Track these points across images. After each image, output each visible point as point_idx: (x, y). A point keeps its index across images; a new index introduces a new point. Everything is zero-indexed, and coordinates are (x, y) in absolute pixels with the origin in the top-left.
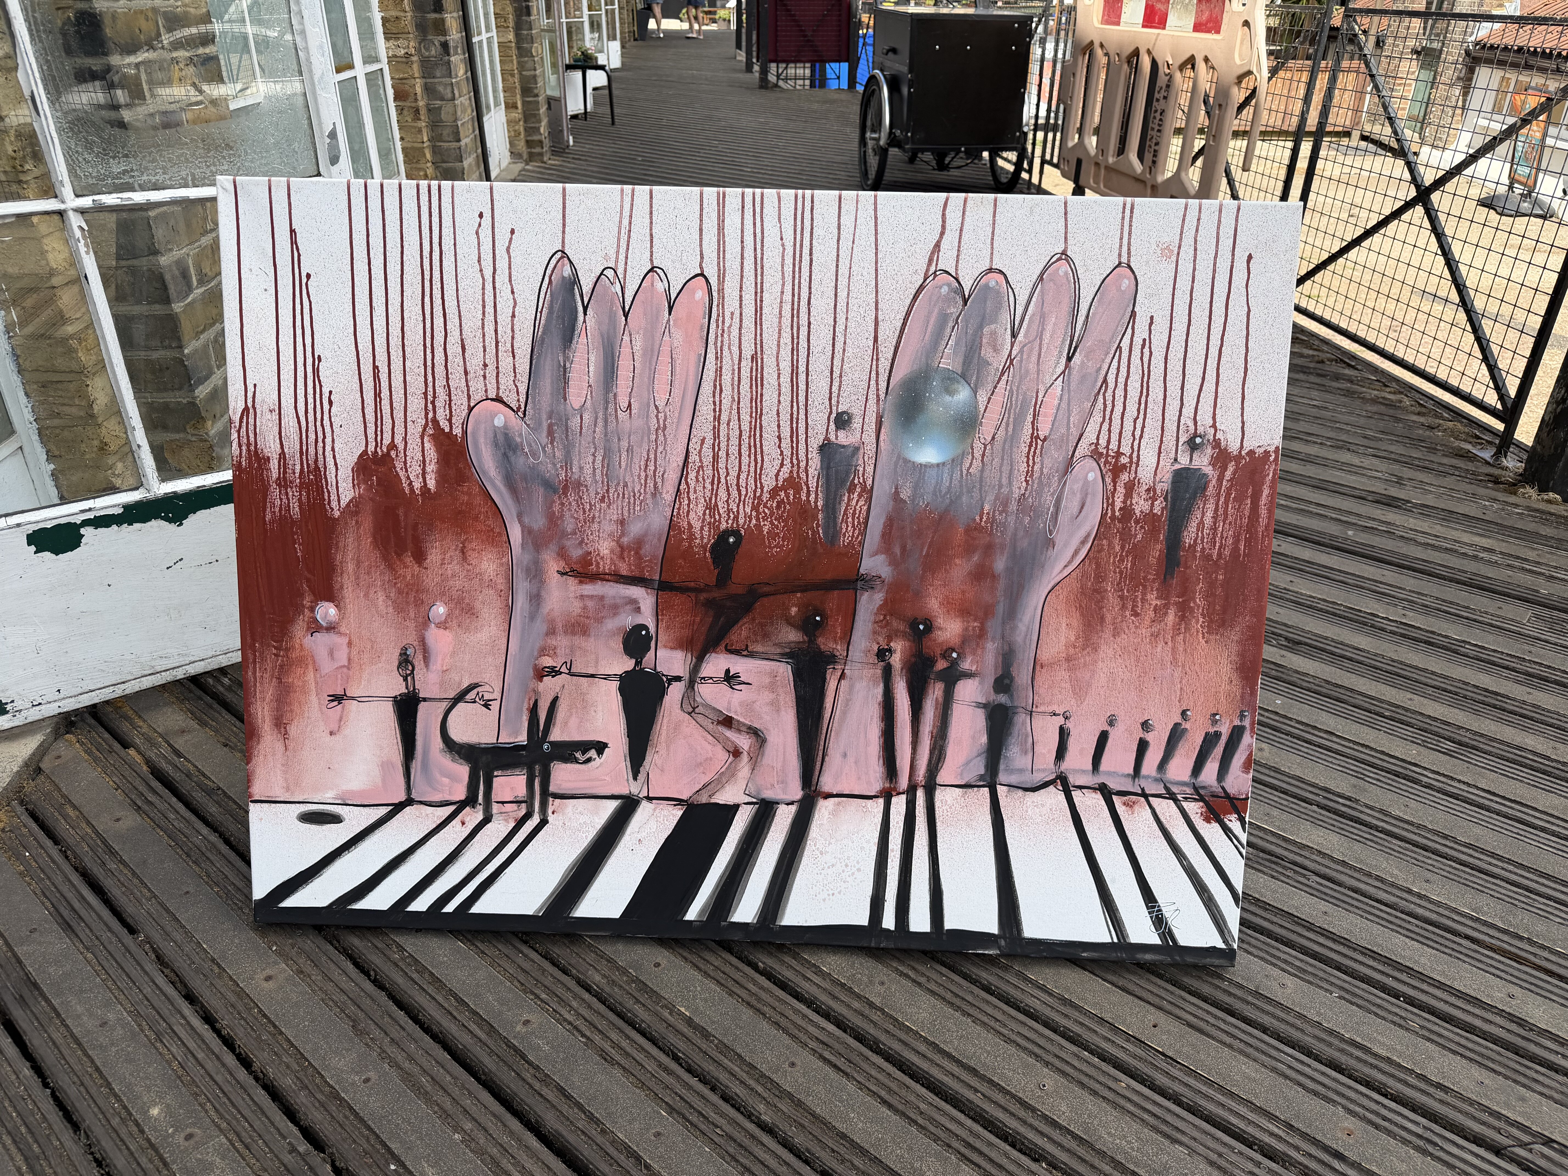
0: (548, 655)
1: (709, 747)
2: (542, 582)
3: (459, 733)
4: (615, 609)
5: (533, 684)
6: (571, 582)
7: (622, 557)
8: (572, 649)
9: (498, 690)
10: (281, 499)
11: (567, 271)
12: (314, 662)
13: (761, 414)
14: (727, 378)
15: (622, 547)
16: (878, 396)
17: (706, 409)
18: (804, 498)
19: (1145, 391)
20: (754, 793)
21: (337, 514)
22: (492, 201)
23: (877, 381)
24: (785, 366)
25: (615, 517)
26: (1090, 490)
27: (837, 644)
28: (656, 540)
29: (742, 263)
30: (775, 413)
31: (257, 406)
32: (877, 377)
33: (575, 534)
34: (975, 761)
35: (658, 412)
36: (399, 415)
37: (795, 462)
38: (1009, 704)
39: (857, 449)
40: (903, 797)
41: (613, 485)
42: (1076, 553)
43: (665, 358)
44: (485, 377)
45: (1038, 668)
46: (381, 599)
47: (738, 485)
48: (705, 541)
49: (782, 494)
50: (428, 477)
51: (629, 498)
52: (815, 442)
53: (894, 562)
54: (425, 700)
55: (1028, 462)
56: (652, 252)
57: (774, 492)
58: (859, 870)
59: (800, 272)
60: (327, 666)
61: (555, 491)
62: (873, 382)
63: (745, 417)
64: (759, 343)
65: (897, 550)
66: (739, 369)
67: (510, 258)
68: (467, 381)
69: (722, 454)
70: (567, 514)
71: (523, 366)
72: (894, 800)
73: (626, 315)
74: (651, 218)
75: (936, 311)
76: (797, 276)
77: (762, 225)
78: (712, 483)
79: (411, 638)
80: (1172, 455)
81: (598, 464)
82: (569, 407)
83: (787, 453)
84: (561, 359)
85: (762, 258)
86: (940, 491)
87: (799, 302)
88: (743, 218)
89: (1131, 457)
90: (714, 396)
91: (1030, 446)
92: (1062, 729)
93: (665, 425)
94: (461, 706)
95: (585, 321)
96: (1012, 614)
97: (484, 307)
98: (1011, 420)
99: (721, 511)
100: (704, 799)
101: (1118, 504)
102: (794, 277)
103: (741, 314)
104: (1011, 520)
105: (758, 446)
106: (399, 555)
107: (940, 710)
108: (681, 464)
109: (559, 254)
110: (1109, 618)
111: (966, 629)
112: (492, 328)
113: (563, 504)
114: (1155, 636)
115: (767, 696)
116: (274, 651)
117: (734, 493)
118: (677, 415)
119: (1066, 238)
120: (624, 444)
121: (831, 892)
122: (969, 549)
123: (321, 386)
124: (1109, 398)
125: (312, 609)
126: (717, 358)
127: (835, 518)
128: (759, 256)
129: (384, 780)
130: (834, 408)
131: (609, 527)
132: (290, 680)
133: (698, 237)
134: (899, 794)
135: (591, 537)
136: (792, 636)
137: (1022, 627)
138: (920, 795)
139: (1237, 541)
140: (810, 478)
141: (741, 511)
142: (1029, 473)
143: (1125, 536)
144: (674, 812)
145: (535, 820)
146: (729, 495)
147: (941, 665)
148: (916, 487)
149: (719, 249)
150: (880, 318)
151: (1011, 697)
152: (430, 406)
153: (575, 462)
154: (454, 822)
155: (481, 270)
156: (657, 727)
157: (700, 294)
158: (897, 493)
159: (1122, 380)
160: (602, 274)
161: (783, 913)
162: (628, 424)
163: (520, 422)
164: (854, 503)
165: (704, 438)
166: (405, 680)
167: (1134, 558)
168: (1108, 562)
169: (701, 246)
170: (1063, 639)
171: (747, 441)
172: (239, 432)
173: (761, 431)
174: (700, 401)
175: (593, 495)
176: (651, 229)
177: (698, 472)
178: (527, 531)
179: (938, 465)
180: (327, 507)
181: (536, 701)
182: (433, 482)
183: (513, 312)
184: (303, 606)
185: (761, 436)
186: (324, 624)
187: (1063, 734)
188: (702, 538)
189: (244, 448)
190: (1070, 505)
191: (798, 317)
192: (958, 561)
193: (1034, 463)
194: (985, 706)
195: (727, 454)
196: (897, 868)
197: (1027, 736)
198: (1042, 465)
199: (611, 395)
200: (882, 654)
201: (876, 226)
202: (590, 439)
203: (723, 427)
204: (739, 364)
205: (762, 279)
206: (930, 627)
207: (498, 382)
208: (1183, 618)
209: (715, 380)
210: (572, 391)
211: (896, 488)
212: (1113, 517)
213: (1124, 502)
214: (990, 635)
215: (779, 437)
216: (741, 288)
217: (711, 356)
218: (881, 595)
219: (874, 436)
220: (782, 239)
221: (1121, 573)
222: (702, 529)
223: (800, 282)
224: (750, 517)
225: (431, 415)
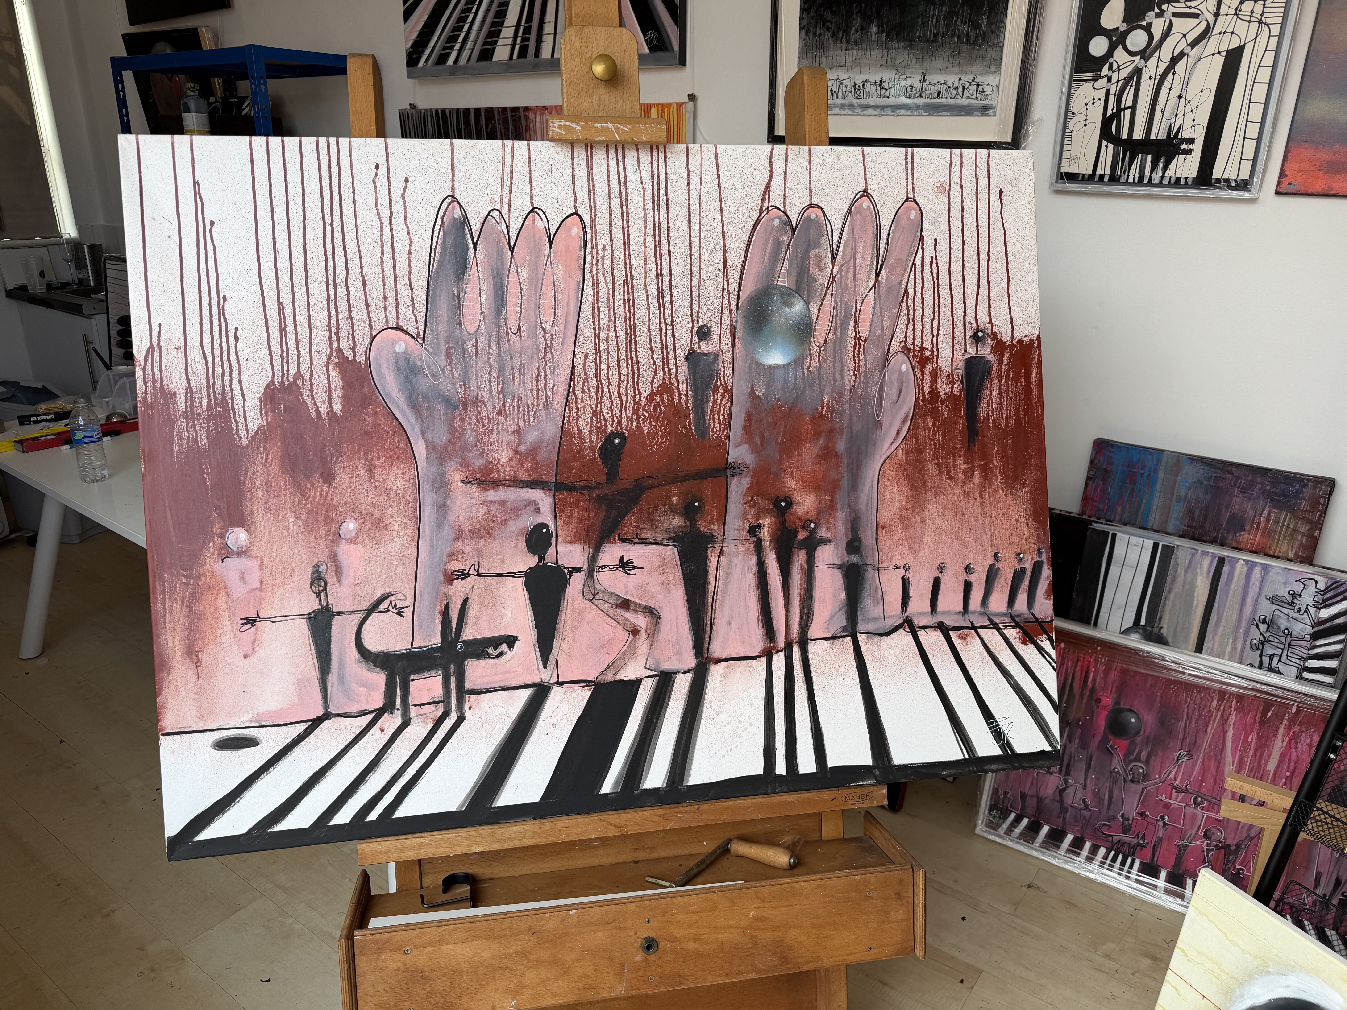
0: (456, 560)
1: (611, 629)
2: (448, 493)
3: (373, 643)
4: (517, 511)
5: (443, 588)
6: (475, 490)
7: (520, 464)
8: (479, 552)
9: (410, 596)
10: (188, 432)
11: (457, 213)
12: (226, 587)
13: (635, 330)
14: (603, 300)
15: (519, 454)
16: (730, 310)
17: (586, 329)
18: (676, 401)
19: (936, 297)
20: (654, 667)
21: (245, 442)
22: (387, 154)
23: (729, 298)
24: (652, 288)
25: (512, 428)
26: (904, 379)
27: (714, 525)
28: (550, 447)
29: (610, 203)
30: (646, 328)
31: (162, 344)
32: (729, 295)
33: (477, 446)
34: (838, 615)
35: (545, 333)
36: (304, 347)
37: (666, 370)
38: (860, 563)
39: (717, 356)
40: (782, 654)
41: (508, 399)
42: (899, 431)
43: (548, 286)
44: (385, 308)
45: (880, 529)
46: (291, 521)
47: (619, 393)
48: (594, 444)
49: (658, 398)
50: (334, 402)
51: (524, 411)
52: (682, 353)
53: (755, 450)
54: (338, 614)
55: (854, 359)
56: (532, 196)
57: (651, 397)
58: (751, 724)
59: (659, 210)
60: (238, 590)
61: (456, 408)
62: (726, 300)
63: (621, 334)
64: (629, 270)
65: (758, 440)
66: (613, 292)
67: (405, 203)
68: (368, 313)
69: (604, 366)
70: (468, 428)
71: (421, 298)
72: (775, 657)
73: (512, 250)
74: (530, 166)
75: (771, 241)
76: (657, 213)
77: (625, 171)
78: (597, 393)
79: (323, 555)
80: (963, 347)
81: (494, 382)
82: (465, 333)
83: (659, 362)
84: (455, 290)
85: (626, 199)
86: (788, 388)
87: (660, 235)
88: (608, 166)
89: (932, 350)
90: (593, 317)
91: (855, 346)
92: (904, 580)
93: (551, 344)
94: (374, 616)
95: (475, 256)
96: (854, 486)
97: (382, 246)
98: (838, 325)
99: (606, 417)
100: (609, 678)
101: (927, 390)
102: (654, 214)
103: (612, 246)
104: (847, 407)
105: (634, 358)
106: (307, 477)
107: (805, 574)
108: (568, 377)
109: (450, 199)
110: (930, 483)
111: (819, 502)
112: (391, 265)
113: (463, 420)
114: (966, 494)
115: (659, 577)
116: (185, 580)
117: (617, 400)
118: (562, 335)
119: (866, 179)
120: (517, 362)
121: (729, 748)
122: (815, 435)
123: (226, 324)
124: (911, 304)
125: (222, 536)
126: (593, 284)
127: (704, 416)
128: (624, 197)
129: (300, 698)
130: (696, 323)
131: (506, 438)
132: (202, 607)
133: (571, 182)
134: (778, 651)
135: (491, 448)
136: (676, 521)
137: (863, 497)
138: (796, 650)
139: (1018, 413)
140: (680, 383)
141: (624, 416)
142: (856, 368)
143: (935, 414)
144: (583, 693)
145: (453, 717)
146: (612, 402)
147: (802, 535)
148: (768, 385)
149: (589, 192)
150: (727, 246)
151: (861, 557)
152: (334, 337)
153: (473, 381)
154: (373, 731)
155: (379, 214)
156: (562, 616)
157: (576, 230)
158: (753, 391)
159: (918, 290)
160: (488, 215)
161: (689, 774)
162: (519, 345)
163: (420, 347)
164: (718, 402)
165: (587, 354)
166: (318, 596)
167: (944, 432)
168: (924, 436)
169: (574, 189)
170: (897, 505)
171: (624, 354)
172: (144, 369)
173: (636, 345)
174: (581, 322)
175: (490, 409)
176: (530, 176)
177: (583, 384)
178: (431, 446)
179: (784, 366)
180: (236, 436)
181: (447, 604)
182: (339, 406)
183: (410, 250)
184: (213, 533)
185: (636, 349)
186: (235, 549)
187: (905, 583)
188: (591, 441)
189: (149, 385)
190: (891, 392)
191: (660, 247)
192: (807, 445)
193: (859, 360)
194: (840, 567)
195: (608, 367)
196: (783, 718)
197: (877, 589)
198: (866, 361)
199: (502, 320)
200: (753, 530)
201: (718, 171)
202: (485, 359)
203: (603, 343)
204: (613, 288)
205: (628, 216)
206: (790, 503)
207: (397, 312)
208: (985, 477)
209: (593, 304)
210: (466, 317)
211: (752, 388)
212: (924, 400)
213: (931, 387)
214: (839, 506)
215: (651, 350)
216: (610, 224)
217: (588, 282)
218: (748, 479)
219: (730, 344)
220: (642, 183)
221: (935, 444)
222: (590, 433)
223: (659, 219)
224: (632, 420)
225: (335, 345)
